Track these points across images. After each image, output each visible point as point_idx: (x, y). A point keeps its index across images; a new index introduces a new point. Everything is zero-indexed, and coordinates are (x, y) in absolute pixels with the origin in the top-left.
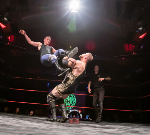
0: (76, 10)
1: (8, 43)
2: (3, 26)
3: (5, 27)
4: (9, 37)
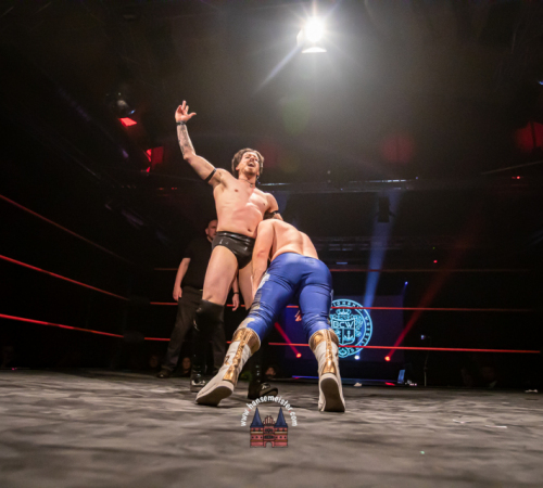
1: (148, 170)
2: (128, 122)
3: (133, 123)
4: (149, 152)
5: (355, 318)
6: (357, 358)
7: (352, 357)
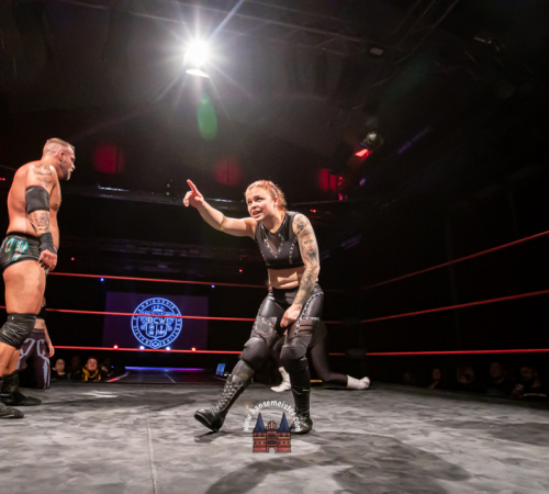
0: (203, 70)
5: (168, 314)
6: (168, 349)
7: (164, 348)
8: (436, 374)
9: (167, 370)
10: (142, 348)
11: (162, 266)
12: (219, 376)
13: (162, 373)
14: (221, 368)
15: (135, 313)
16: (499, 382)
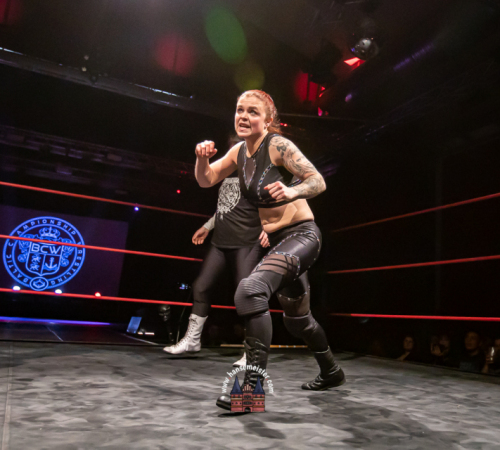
6: (59, 292)
7: (53, 290)
8: (408, 343)
9: (52, 322)
10: (17, 288)
11: (64, 173)
12: (131, 334)
13: (44, 326)
14: (134, 324)
15: (11, 236)
16: (476, 353)
